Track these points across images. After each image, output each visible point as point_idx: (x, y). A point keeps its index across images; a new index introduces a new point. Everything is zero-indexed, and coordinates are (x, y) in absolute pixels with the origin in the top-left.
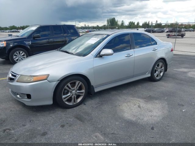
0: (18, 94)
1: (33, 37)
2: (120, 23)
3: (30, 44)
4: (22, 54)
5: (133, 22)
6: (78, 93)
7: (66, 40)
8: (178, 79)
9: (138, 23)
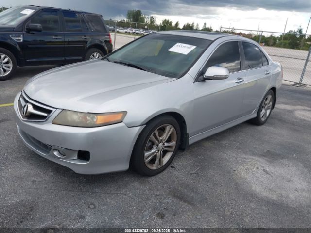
0: (55, 150)
1: (27, 29)
2: (147, 20)
3: (22, 41)
4: (4, 59)
5: (170, 21)
6: (166, 147)
7: (86, 40)
8: (288, 123)
9: (177, 24)
